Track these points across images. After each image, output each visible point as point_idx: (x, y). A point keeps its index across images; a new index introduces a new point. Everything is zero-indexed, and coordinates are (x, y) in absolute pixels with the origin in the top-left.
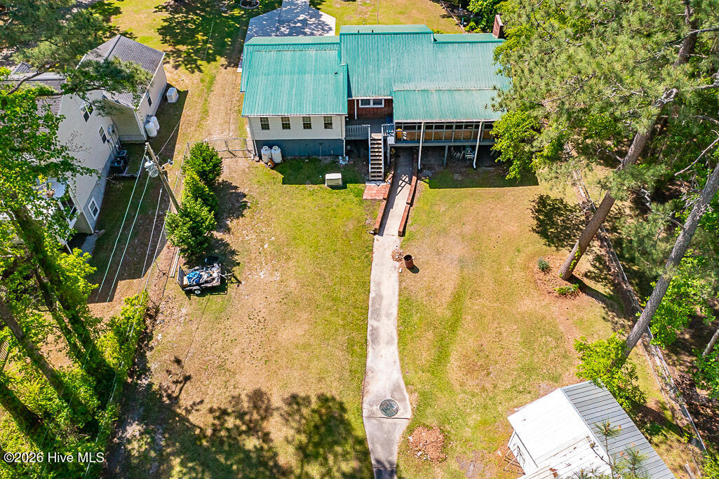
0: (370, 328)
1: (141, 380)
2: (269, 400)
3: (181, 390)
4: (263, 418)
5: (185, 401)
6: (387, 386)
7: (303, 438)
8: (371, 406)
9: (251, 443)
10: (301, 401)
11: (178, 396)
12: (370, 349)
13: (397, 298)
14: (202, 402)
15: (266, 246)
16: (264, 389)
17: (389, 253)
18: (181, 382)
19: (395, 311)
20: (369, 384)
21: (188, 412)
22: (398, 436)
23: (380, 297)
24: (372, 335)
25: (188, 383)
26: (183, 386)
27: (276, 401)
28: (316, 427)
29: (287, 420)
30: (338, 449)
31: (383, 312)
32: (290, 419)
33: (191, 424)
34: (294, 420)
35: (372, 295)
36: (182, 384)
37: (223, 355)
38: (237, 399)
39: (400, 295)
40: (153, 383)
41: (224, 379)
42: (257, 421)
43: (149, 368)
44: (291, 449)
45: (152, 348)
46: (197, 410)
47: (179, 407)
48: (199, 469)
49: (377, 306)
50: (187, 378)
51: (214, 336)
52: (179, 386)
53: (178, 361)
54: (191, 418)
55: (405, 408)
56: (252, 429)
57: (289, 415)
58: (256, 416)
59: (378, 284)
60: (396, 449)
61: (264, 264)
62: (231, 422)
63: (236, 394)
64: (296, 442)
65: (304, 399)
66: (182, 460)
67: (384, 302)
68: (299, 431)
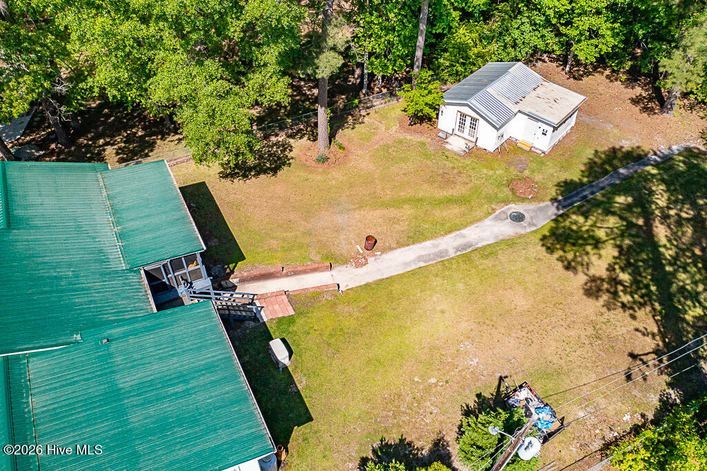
0: (459, 253)
1: (675, 399)
2: (586, 284)
3: (647, 354)
4: (602, 280)
5: (649, 344)
6: (501, 224)
7: (589, 248)
8: (525, 227)
9: (625, 277)
10: (566, 263)
11: (653, 353)
12: (480, 245)
13: (412, 246)
14: (637, 330)
15: (433, 380)
16: (581, 292)
17: (359, 271)
18: (641, 360)
19: (428, 243)
20: (510, 235)
21: (654, 335)
22: (533, 206)
23: (420, 258)
24: (465, 249)
25: (636, 352)
26: (641, 355)
27: (581, 278)
28: (574, 245)
29: (588, 264)
30: (574, 227)
31: (436, 250)
32: (585, 263)
33: (659, 327)
34: (583, 260)
35: (423, 264)
36: (642, 357)
37: (587, 342)
38: (608, 306)
39: (408, 245)
40: (667, 384)
41: (604, 327)
42: (607, 283)
43: (660, 400)
44: (603, 252)
45: (643, 416)
46: (646, 329)
47: (658, 345)
48: (675, 300)
49: (432, 256)
50: (633, 356)
51: (579, 363)
52: (644, 358)
53: (629, 378)
54: (656, 330)
55: (509, 209)
56: (615, 281)
57: (582, 265)
58: (606, 286)
59: (407, 264)
60: (542, 205)
61: (460, 368)
62: (626, 298)
63: (605, 309)
64: (595, 251)
65: (562, 261)
66: (684, 314)
67: (423, 253)
68: (587, 253)
